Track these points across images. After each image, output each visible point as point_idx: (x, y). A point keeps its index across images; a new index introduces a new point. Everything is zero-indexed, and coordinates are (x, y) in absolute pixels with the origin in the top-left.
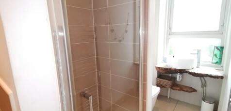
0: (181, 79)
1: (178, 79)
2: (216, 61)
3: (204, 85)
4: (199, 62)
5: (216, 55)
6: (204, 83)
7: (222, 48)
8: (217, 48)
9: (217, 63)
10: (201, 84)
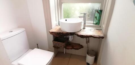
0: (72, 39)
1: (70, 39)
2: (96, 22)
3: (88, 42)
4: (85, 24)
5: (96, 17)
6: (88, 40)
7: (101, 11)
8: (97, 11)
9: (96, 24)
10: (86, 41)
